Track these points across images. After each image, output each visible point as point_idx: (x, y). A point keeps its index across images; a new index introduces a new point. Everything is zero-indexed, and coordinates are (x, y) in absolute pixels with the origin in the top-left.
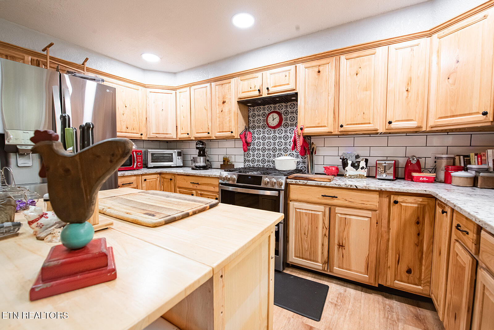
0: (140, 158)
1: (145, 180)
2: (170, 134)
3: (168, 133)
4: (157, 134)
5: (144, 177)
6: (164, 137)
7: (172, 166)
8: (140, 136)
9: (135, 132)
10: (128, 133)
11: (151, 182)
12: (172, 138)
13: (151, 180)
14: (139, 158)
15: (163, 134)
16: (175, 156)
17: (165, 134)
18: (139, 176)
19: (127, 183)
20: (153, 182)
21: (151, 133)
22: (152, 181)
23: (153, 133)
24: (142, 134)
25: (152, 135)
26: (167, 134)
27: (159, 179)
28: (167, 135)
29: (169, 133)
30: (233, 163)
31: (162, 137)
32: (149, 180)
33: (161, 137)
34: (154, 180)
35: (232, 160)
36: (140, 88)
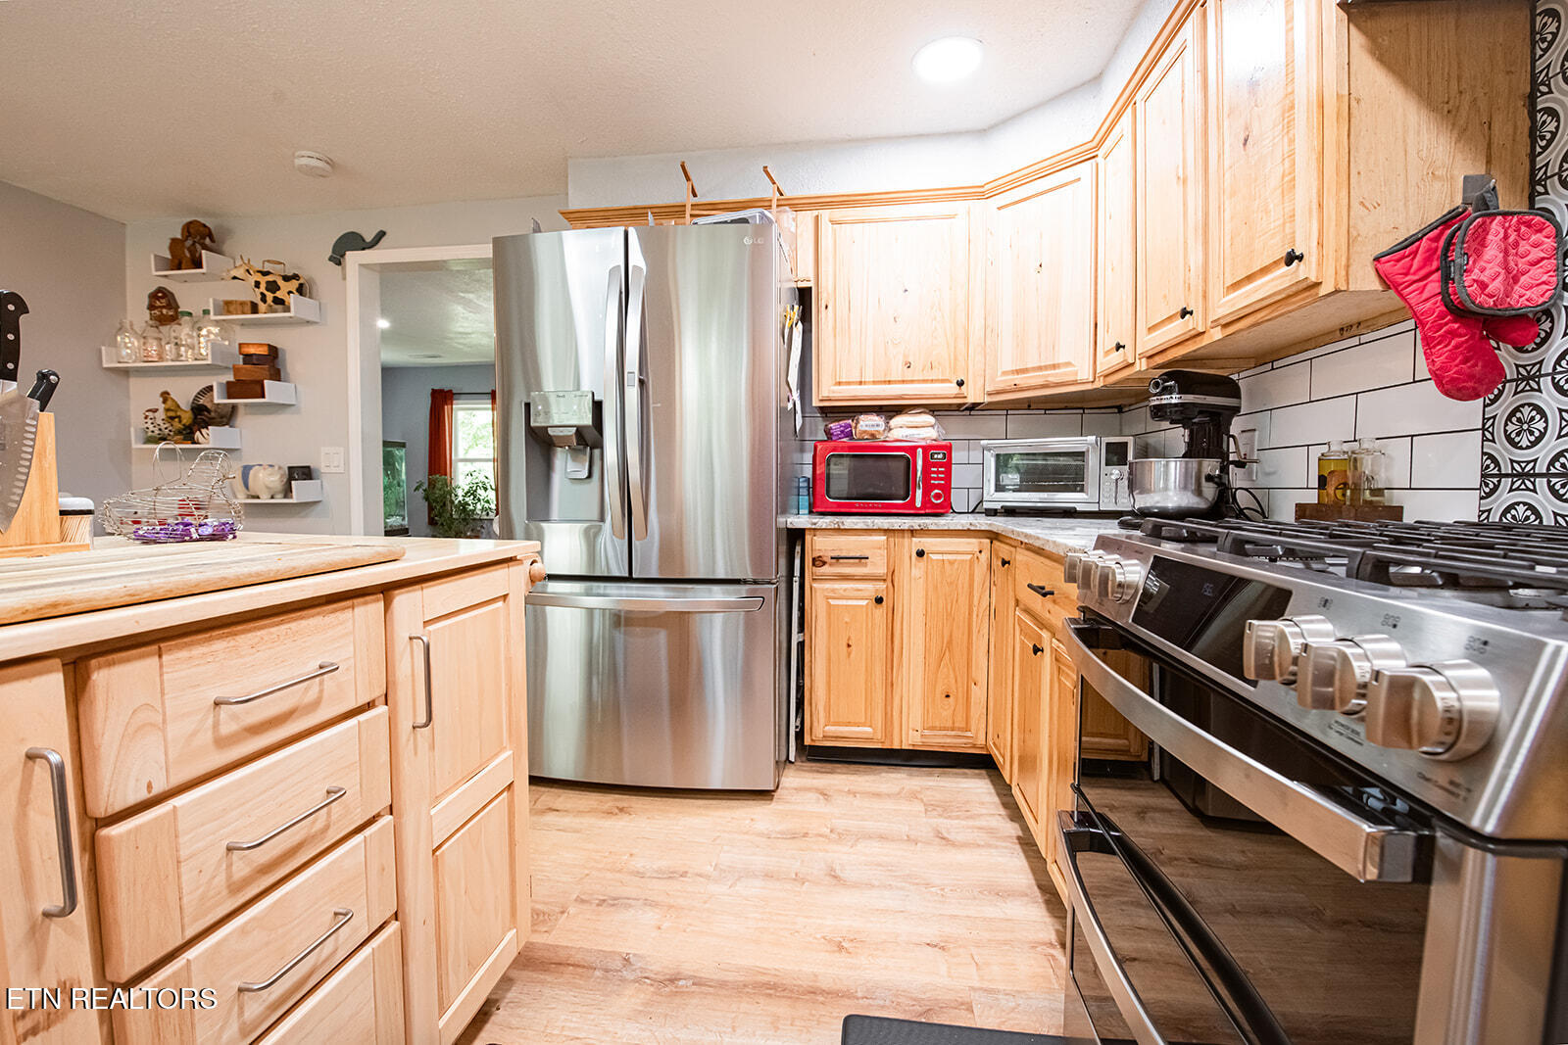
0: (942, 472)
1: (920, 554)
2: (1068, 364)
3: (1056, 362)
4: (1018, 372)
5: (919, 542)
6: (1041, 381)
7: (1080, 508)
8: (953, 389)
9: (934, 378)
10: (912, 382)
11: (947, 565)
12: (1075, 383)
13: (950, 557)
14: (938, 472)
15: (1040, 368)
16: (1094, 462)
17: (1046, 368)
18: (903, 537)
19: (851, 555)
20: (956, 566)
21: (999, 374)
22: (951, 563)
23: (1004, 373)
24: (960, 384)
25: (1003, 381)
26: (1054, 366)
27: (984, 557)
28: (1057, 371)
29: (1061, 361)
30: (1395, 498)
31: (1033, 382)
32: (939, 557)
33: (1033, 384)
34: (963, 561)
35: (1390, 471)
36: (960, 206)
